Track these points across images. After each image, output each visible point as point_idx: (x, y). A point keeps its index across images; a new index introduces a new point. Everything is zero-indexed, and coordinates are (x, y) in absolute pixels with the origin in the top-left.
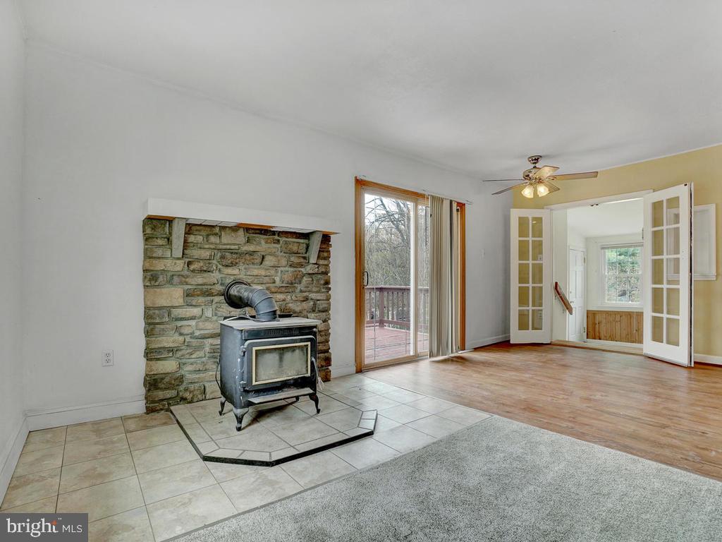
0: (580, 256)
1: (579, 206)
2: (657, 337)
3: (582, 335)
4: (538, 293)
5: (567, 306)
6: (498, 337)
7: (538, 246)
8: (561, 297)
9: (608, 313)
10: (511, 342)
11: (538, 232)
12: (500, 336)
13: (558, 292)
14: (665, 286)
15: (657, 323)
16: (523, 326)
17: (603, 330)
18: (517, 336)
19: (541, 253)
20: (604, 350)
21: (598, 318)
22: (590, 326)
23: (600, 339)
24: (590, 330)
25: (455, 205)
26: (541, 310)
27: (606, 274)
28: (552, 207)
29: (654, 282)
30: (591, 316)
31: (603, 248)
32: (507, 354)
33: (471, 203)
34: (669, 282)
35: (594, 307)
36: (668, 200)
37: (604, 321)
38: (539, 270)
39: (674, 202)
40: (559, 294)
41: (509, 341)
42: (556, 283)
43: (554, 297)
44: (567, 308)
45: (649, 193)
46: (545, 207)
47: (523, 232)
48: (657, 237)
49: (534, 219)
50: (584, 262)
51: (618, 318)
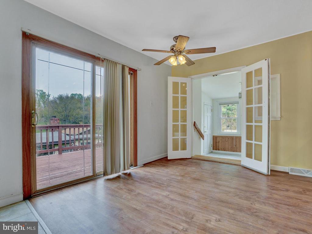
0: (210, 108)
1: (206, 76)
2: (249, 155)
3: (210, 149)
4: (184, 128)
5: (201, 136)
6: (161, 155)
7: (184, 100)
8: (197, 130)
9: (223, 137)
10: (169, 158)
11: (184, 92)
12: (163, 154)
13: (195, 127)
14: (254, 124)
15: (249, 146)
16: (175, 148)
17: (220, 145)
18: (172, 155)
19: (186, 104)
20: (220, 162)
21: (218, 140)
22: (214, 143)
23: (219, 150)
24: (214, 145)
25: (127, 70)
26: (186, 138)
27: (222, 117)
28: (193, 77)
29: (247, 122)
30: (215, 138)
31: (220, 104)
32: (163, 168)
33: (140, 70)
34: (256, 122)
35: (216, 134)
36: (255, 71)
37: (221, 141)
38: (184, 114)
39: (259, 72)
40: (196, 128)
41: (167, 157)
42: (195, 122)
43: (193, 130)
44: (201, 137)
45: (245, 67)
46: (188, 77)
47: (175, 91)
48: (249, 94)
49: (182, 83)
50: (212, 111)
51: (227, 140)
